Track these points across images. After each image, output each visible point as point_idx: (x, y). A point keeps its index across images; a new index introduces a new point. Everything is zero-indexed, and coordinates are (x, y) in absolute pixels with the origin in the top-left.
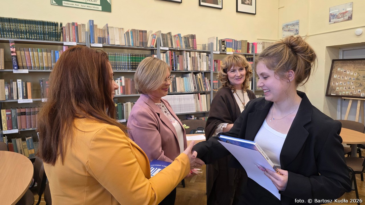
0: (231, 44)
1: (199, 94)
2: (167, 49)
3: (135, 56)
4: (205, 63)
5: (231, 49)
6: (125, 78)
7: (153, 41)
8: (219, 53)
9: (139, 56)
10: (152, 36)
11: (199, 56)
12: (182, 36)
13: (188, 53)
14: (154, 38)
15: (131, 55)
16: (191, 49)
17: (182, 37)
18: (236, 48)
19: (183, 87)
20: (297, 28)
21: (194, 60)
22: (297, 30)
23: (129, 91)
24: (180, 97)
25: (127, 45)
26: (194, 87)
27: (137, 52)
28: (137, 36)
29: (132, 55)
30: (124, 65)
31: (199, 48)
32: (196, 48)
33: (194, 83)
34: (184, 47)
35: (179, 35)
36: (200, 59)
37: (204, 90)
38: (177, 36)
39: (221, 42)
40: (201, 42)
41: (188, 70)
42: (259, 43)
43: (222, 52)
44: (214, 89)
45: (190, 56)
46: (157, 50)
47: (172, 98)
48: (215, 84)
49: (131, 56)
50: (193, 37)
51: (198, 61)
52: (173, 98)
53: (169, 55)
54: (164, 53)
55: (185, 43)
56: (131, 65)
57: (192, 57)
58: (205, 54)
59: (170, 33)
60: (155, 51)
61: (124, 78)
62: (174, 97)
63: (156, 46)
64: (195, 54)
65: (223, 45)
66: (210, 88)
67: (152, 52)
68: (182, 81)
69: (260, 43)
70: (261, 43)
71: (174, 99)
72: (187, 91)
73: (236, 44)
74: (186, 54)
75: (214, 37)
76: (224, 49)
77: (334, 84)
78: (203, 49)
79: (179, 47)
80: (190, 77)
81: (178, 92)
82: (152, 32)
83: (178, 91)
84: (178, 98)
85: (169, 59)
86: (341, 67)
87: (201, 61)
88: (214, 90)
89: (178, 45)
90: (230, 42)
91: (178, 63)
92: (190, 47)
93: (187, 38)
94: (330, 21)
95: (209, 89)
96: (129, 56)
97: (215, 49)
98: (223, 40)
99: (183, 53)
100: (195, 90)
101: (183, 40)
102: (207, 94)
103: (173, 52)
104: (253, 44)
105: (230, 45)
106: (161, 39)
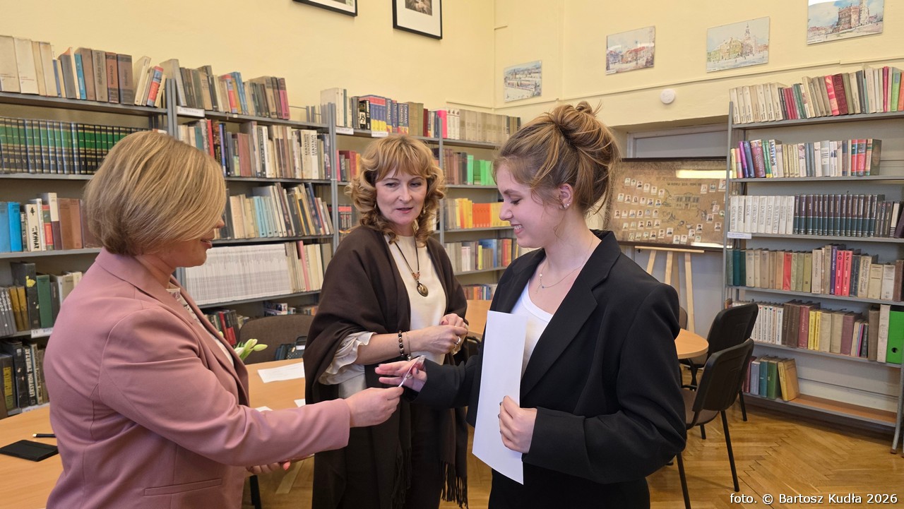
0: (383, 111)
1: (301, 243)
2: (200, 113)
3: (93, 132)
4: (315, 159)
5: (383, 124)
6: (58, 197)
7: (154, 87)
8: (352, 133)
9: (106, 130)
10: (149, 72)
11: (295, 137)
12: (245, 78)
13: (265, 129)
14: (155, 80)
15: (80, 128)
16: (272, 116)
17: (244, 83)
18: (395, 122)
19: (253, 224)
20: (538, 80)
21: (283, 149)
22: (536, 86)
23: (77, 236)
24: (246, 254)
25: (64, 95)
26: (286, 223)
27: (101, 119)
28: (99, 70)
29: (84, 129)
30: (55, 158)
31: (296, 116)
32: (287, 115)
33: (285, 212)
34: (250, 111)
35: (235, 76)
36: (301, 146)
37: (313, 232)
38: (229, 80)
39: (355, 104)
40: (300, 101)
41: (265, 175)
42: (451, 113)
43: (361, 131)
44: (343, 229)
45: (270, 138)
46: (166, 114)
47: (219, 255)
48: (345, 216)
49: (79, 131)
50: (278, 84)
51: (293, 152)
52: (223, 255)
53: (207, 132)
54: (190, 124)
55: (254, 99)
56: (80, 160)
57: (277, 140)
58: (314, 133)
59: (206, 69)
60: (160, 117)
61: (56, 199)
62: (224, 253)
63: (164, 103)
64: (284, 133)
65: (361, 113)
66: (331, 227)
67: (151, 121)
68: (248, 206)
69: (454, 113)
70: (456, 112)
71: (225, 258)
72: (265, 235)
73: (396, 111)
74: (260, 131)
75: (338, 89)
76: (365, 123)
77: (618, 215)
78: (308, 120)
79: (235, 111)
80: (273, 196)
81: (236, 237)
82: (148, 60)
83: (238, 234)
84: (237, 257)
85: (205, 142)
86: (632, 177)
87: (303, 152)
88: (341, 232)
89: (234, 104)
90: (379, 106)
91: (235, 154)
92: (269, 111)
93: (259, 88)
94: (608, 68)
95: (327, 229)
96: (73, 131)
97: (341, 122)
98: (361, 100)
99: (250, 126)
100: (290, 231)
101: (248, 91)
102: (322, 241)
103: (218, 122)
104: (438, 114)
105: (381, 112)
106: (178, 84)
